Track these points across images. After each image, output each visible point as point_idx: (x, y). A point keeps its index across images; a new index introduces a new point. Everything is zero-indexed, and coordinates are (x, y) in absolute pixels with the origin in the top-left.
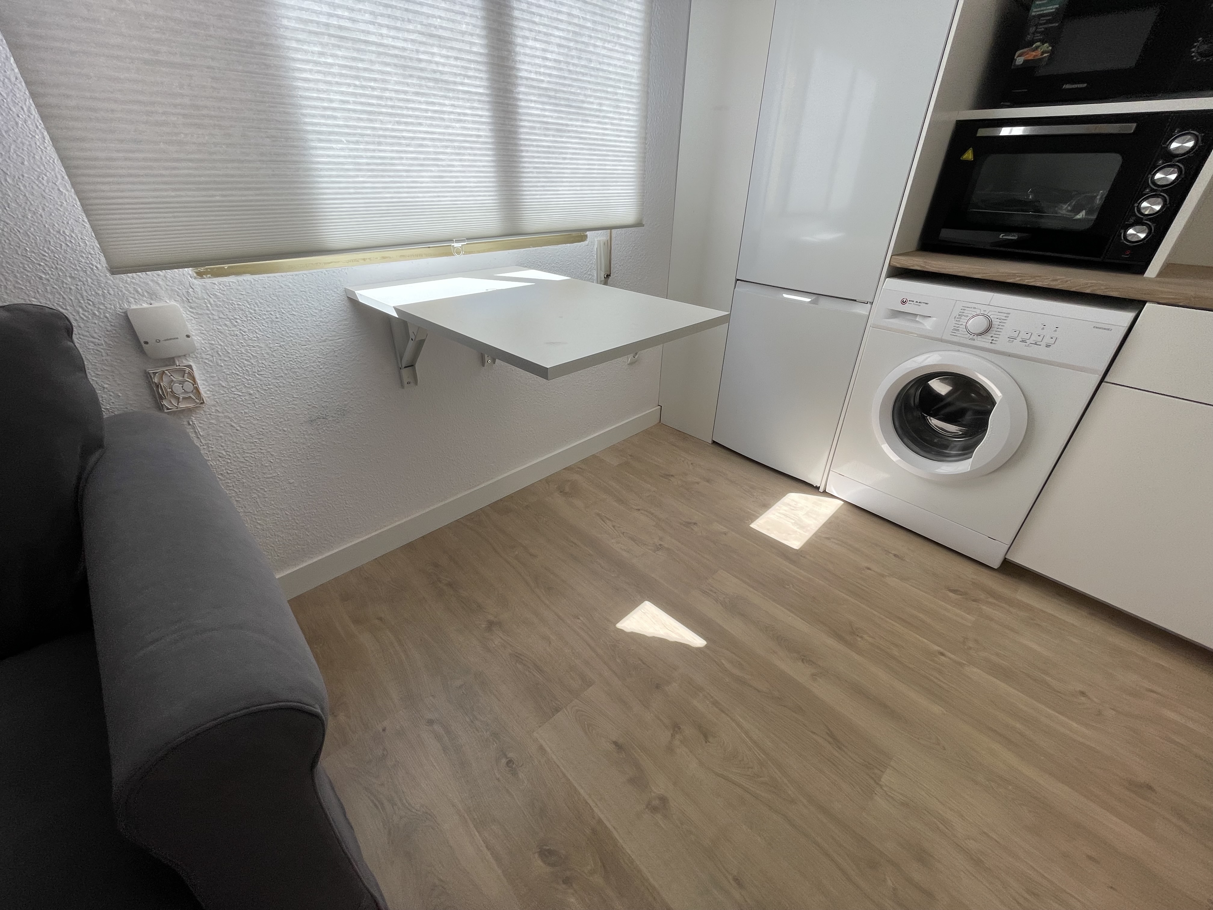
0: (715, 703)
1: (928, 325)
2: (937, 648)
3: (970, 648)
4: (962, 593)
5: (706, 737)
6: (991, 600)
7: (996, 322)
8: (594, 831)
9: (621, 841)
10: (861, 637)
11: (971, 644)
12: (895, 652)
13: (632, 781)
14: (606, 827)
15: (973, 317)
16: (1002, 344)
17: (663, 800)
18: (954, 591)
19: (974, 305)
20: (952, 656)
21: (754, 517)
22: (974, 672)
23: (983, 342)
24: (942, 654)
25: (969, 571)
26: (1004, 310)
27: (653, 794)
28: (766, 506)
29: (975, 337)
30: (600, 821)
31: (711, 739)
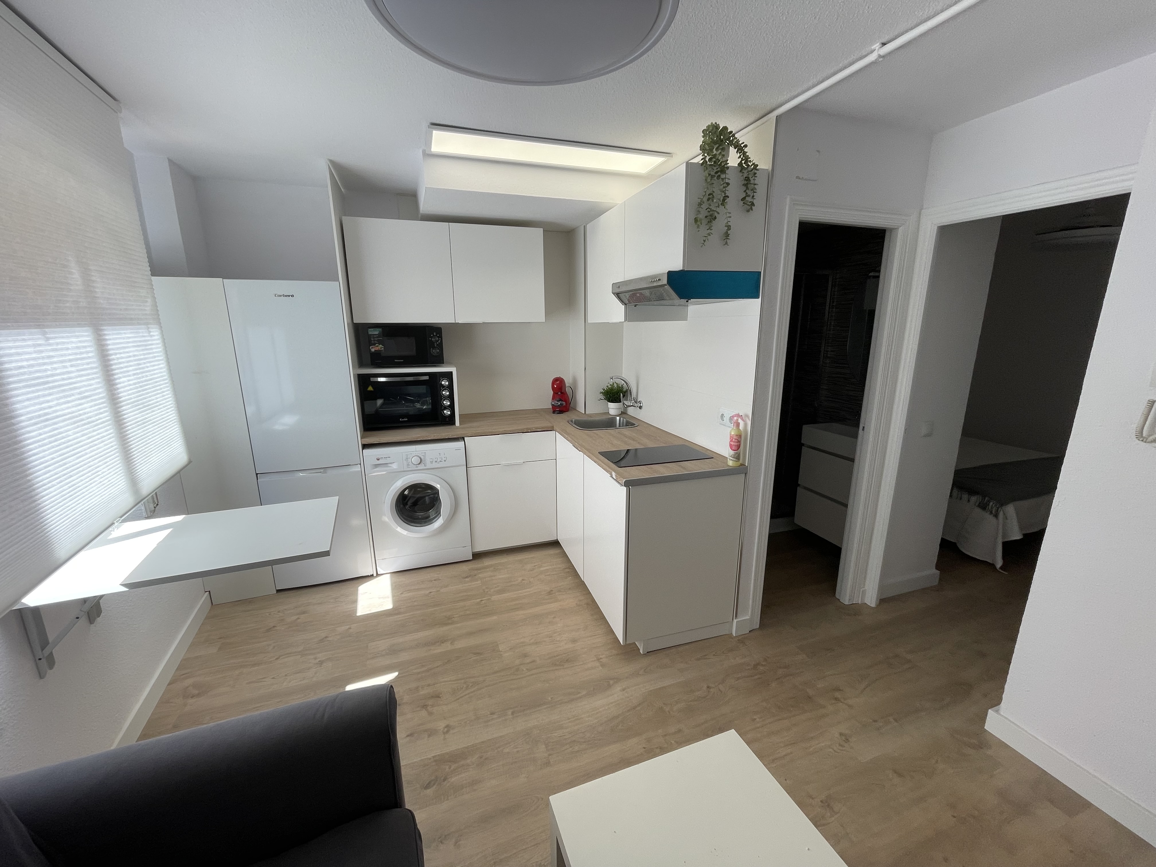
0: (429, 685)
1: (395, 466)
2: (478, 600)
3: (487, 592)
4: (470, 576)
5: (439, 697)
6: (479, 571)
7: (422, 457)
8: (435, 761)
9: (447, 751)
10: (454, 617)
11: (486, 590)
12: (468, 612)
13: (429, 736)
14: (438, 755)
15: (412, 457)
16: (429, 466)
17: (447, 726)
18: (467, 577)
19: (410, 453)
20: (485, 599)
21: (355, 611)
22: (494, 598)
23: (421, 467)
24: (482, 601)
25: (465, 567)
26: (424, 452)
27: (442, 730)
28: (355, 601)
29: (418, 466)
30: (434, 757)
31: (441, 696)
